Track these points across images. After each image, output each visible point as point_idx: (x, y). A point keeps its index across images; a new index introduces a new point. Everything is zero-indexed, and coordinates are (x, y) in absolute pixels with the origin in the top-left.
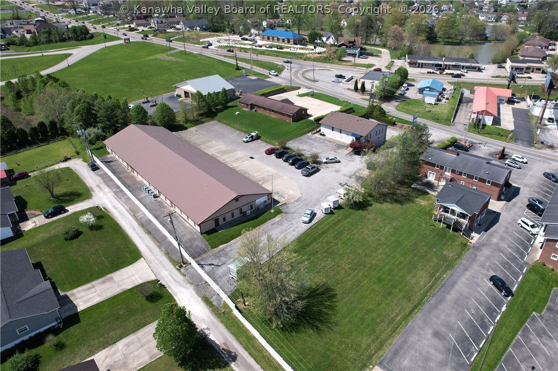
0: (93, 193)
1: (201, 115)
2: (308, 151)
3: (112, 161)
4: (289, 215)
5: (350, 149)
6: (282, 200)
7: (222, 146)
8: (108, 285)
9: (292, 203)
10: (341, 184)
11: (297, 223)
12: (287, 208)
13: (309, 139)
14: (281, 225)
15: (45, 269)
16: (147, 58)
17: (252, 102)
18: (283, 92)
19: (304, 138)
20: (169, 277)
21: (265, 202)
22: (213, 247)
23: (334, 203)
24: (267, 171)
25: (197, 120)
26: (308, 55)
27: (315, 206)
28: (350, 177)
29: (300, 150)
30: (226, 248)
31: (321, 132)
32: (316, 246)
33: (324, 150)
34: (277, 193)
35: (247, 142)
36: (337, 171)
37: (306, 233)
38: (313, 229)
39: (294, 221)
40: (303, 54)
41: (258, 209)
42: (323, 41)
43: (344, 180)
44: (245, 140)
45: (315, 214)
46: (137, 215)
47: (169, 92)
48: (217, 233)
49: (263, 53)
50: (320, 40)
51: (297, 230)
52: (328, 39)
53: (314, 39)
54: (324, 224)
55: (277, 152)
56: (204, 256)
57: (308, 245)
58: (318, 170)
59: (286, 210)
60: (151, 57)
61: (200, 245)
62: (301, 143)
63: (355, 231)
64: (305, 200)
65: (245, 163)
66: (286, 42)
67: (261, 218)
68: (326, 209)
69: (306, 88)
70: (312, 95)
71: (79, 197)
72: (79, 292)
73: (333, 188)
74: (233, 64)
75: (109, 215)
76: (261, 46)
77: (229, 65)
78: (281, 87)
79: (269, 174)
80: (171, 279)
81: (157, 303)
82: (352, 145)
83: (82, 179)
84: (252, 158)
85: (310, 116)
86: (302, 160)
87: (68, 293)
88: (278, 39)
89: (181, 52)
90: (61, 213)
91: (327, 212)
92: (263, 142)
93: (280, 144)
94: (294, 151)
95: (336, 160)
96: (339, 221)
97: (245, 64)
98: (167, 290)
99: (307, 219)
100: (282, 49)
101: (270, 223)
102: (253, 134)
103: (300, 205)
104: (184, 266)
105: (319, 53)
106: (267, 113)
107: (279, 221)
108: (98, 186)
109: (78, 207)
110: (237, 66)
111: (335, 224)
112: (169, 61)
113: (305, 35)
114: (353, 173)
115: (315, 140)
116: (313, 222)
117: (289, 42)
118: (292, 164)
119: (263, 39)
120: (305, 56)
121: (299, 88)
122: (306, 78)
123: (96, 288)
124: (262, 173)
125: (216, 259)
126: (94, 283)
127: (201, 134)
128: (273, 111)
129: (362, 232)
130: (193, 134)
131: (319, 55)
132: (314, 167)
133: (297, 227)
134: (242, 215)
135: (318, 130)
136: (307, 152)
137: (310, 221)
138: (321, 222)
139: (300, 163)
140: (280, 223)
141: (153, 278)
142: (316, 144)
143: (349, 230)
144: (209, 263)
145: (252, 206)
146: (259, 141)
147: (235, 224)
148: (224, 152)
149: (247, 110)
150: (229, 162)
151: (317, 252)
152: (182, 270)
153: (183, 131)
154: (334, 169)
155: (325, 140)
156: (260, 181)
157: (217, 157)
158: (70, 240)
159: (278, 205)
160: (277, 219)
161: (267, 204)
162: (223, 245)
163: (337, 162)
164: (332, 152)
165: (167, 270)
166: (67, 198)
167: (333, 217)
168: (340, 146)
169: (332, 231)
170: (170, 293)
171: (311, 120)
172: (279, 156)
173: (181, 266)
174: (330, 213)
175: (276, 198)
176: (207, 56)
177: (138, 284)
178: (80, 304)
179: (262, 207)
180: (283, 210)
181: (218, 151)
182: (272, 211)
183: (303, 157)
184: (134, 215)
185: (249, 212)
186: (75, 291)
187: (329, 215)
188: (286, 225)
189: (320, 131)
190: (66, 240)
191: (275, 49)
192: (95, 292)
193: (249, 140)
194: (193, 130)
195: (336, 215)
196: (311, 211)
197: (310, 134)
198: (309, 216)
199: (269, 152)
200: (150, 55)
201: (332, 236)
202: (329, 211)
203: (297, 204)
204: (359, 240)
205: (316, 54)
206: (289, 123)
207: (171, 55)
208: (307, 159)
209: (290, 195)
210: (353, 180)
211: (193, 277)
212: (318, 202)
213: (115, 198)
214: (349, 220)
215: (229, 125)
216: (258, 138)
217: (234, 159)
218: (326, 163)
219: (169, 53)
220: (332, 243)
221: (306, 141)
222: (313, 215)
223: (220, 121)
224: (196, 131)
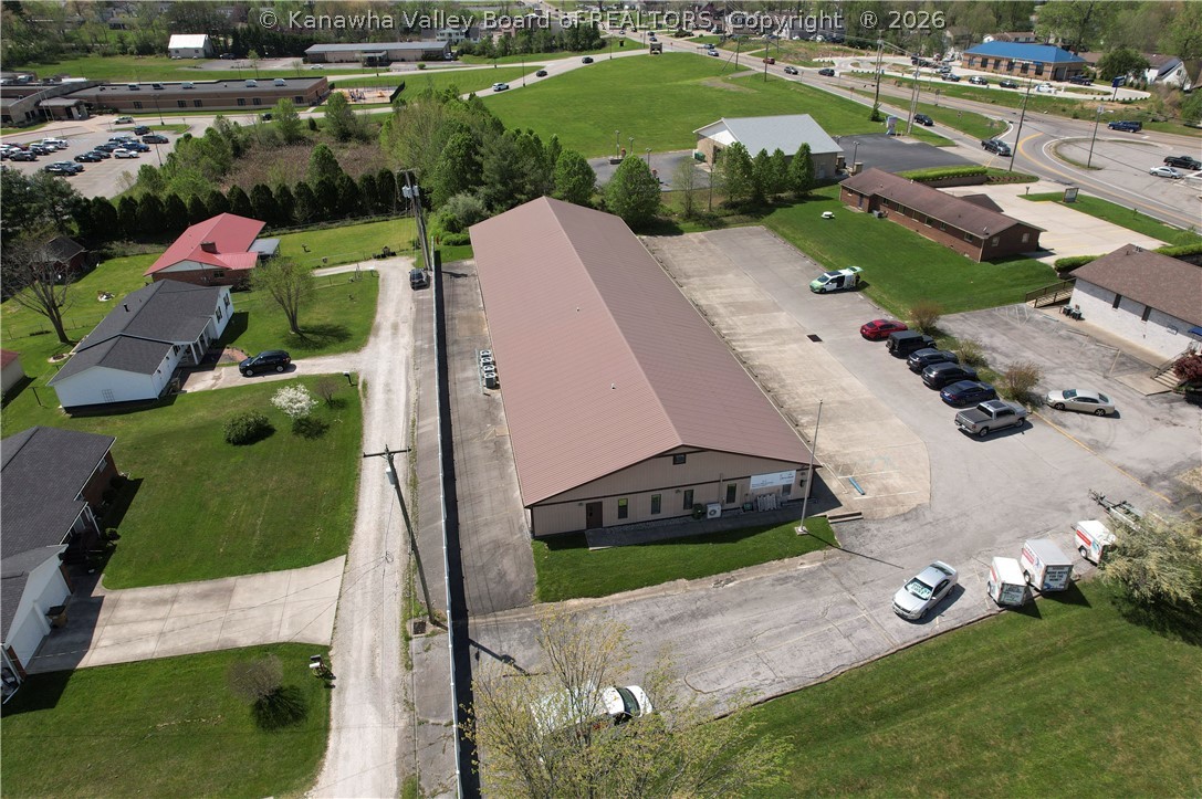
0: (372, 339)
1: (732, 206)
2: (1007, 356)
3: (466, 276)
4: (854, 563)
5: (1171, 379)
6: (850, 499)
7: (746, 291)
8: (209, 611)
9: (882, 521)
10: (1099, 500)
11: (874, 605)
12: (857, 533)
13: (1023, 319)
14: (811, 592)
15: (133, 503)
16: (679, 83)
17: (877, 191)
18: (981, 184)
19: (1004, 313)
20: (365, 652)
21: (787, 488)
22: (546, 597)
23: (1050, 571)
24: (844, 389)
25: (715, 218)
26: (1088, 106)
27: (969, 557)
28: (1148, 481)
29: (977, 347)
30: (585, 613)
31: (1072, 305)
32: (912, 735)
33: (1064, 365)
34: (845, 469)
35: (822, 291)
36: (1096, 446)
37: (893, 666)
38: (928, 653)
39: (864, 595)
40: (1072, 102)
41: (753, 506)
42: (1145, 79)
43: (1115, 485)
44: (817, 284)
45: (957, 591)
46: (421, 423)
47: (684, 149)
48: (583, 550)
49: (959, 93)
50: (1136, 77)
51: (862, 634)
52: (1162, 74)
53: (1116, 70)
54: (984, 647)
55: (899, 336)
56: (505, 617)
57: (882, 717)
58: (1022, 425)
59: (850, 540)
60: (689, 82)
61: (511, 576)
62: (991, 326)
63: (1119, 732)
64: (935, 523)
65: (787, 347)
66: (1031, 72)
67: (748, 542)
68: (1007, 588)
69: (1058, 182)
70: (1071, 200)
71: (341, 341)
72: (134, 601)
73: (1063, 507)
74: (867, 108)
75: (359, 405)
76: (958, 79)
77: (858, 108)
78: (979, 169)
79: (847, 398)
80: (365, 664)
81: (272, 738)
82: (1181, 367)
83: (379, 301)
84: (815, 338)
85: (1047, 253)
86: (974, 378)
87: (109, 596)
88: (1011, 66)
89: (757, 76)
90: (275, 372)
91: (1007, 600)
92: (871, 301)
93: (917, 315)
94: (956, 346)
95: (1101, 405)
96: (1053, 655)
97: (899, 110)
98: (329, 699)
99: (915, 606)
100: (1014, 87)
101: (774, 569)
102: (846, 272)
103: (910, 538)
104: (430, 628)
105: (1124, 102)
106: (909, 226)
107: (810, 573)
108: (395, 327)
109: (319, 365)
110: (876, 111)
111: (1030, 662)
112: (721, 91)
113: (1093, 65)
114: (1163, 468)
115: (1042, 326)
116: (939, 624)
117: (1041, 74)
118: (936, 385)
119: (970, 64)
120: (1078, 107)
121: (1033, 179)
122: (1063, 158)
123: (176, 606)
124: (825, 391)
125: (531, 645)
126: (185, 589)
127: (710, 250)
128: (930, 221)
129: (1155, 750)
130: (688, 251)
131: (1124, 106)
132: (1008, 412)
133: (866, 625)
134: (689, 512)
135: (1059, 298)
136: (1000, 358)
137: (925, 616)
138: (967, 634)
139: (964, 385)
140: (808, 584)
141: (323, 638)
142: (1041, 339)
143: (1088, 712)
144: (505, 650)
145: (732, 491)
146: (859, 296)
147: (654, 538)
148: (742, 308)
149: (859, 210)
150: (743, 337)
151: (908, 767)
152: (416, 643)
153: (669, 238)
154: (1087, 436)
155: (1078, 332)
156: (805, 413)
157: (717, 315)
158: (235, 444)
159: (829, 514)
160: (807, 563)
161: (790, 497)
162: (582, 600)
163: (1105, 415)
164: (1096, 377)
165: (377, 623)
166: (318, 338)
167: (1029, 628)
168: (1131, 361)
169: (1009, 688)
170: (328, 714)
171: (1045, 265)
172: (902, 349)
173: (420, 628)
174: (1021, 605)
175: (834, 484)
176: (811, 88)
177: (273, 640)
178: (103, 643)
179: (770, 503)
180: (841, 535)
181: (730, 300)
182: (799, 530)
183: (980, 371)
184: (414, 422)
185: (715, 510)
186: (128, 595)
187: (1014, 615)
188: (828, 597)
189: (1067, 301)
190: (229, 441)
191: (997, 87)
192: (161, 619)
193: (828, 288)
194: (694, 238)
195: (1045, 623)
196: (940, 577)
197: (1031, 304)
198: (927, 594)
199: (874, 333)
200: (688, 78)
201: (1001, 712)
202: (1018, 599)
203: (902, 526)
204: (1130, 784)
205: (1115, 104)
206: (969, 263)
207: (734, 81)
208: (993, 379)
209: (886, 489)
210: (1160, 495)
211: (426, 686)
212: (986, 546)
213: (407, 364)
214: (1099, 662)
215: (793, 242)
216: (858, 285)
217: (760, 330)
218: (1060, 407)
219: (730, 77)
220: (987, 747)
221: (1007, 324)
222: (947, 593)
223: (773, 228)
224: (702, 242)
